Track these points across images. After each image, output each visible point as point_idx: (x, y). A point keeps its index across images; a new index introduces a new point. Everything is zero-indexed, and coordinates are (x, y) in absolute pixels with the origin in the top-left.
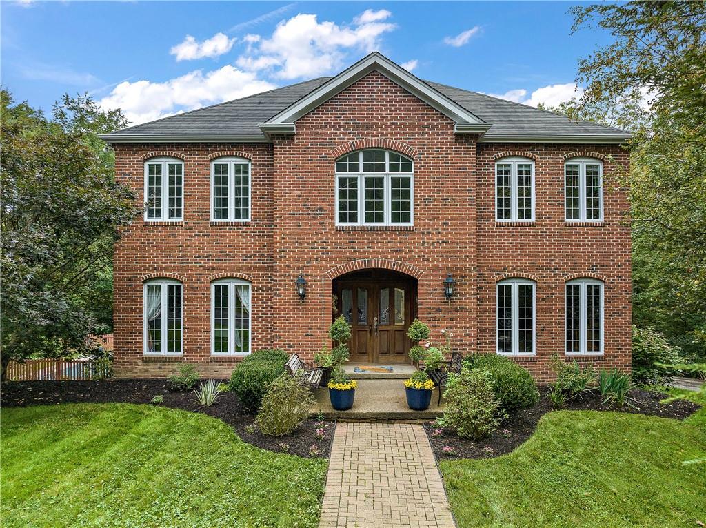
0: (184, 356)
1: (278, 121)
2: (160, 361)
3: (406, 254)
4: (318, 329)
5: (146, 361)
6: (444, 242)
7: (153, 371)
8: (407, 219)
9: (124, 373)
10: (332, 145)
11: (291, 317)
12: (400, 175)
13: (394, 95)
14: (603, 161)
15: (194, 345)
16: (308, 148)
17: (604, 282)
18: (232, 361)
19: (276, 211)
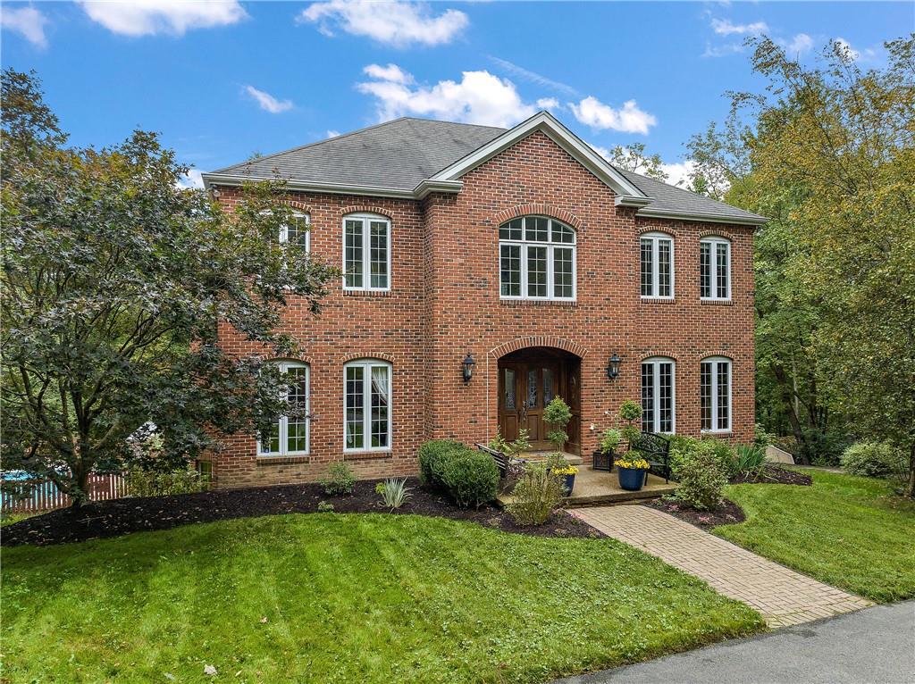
0: (311, 455)
1: (443, 178)
2: (280, 464)
3: (571, 331)
4: (483, 415)
5: (262, 465)
6: (606, 318)
7: (272, 477)
8: (568, 293)
9: (231, 482)
10: (496, 209)
11: (453, 402)
12: (563, 245)
13: (558, 160)
14: (731, 241)
15: (324, 441)
16: (471, 210)
17: (732, 359)
18: (370, 459)
19: (437, 281)
